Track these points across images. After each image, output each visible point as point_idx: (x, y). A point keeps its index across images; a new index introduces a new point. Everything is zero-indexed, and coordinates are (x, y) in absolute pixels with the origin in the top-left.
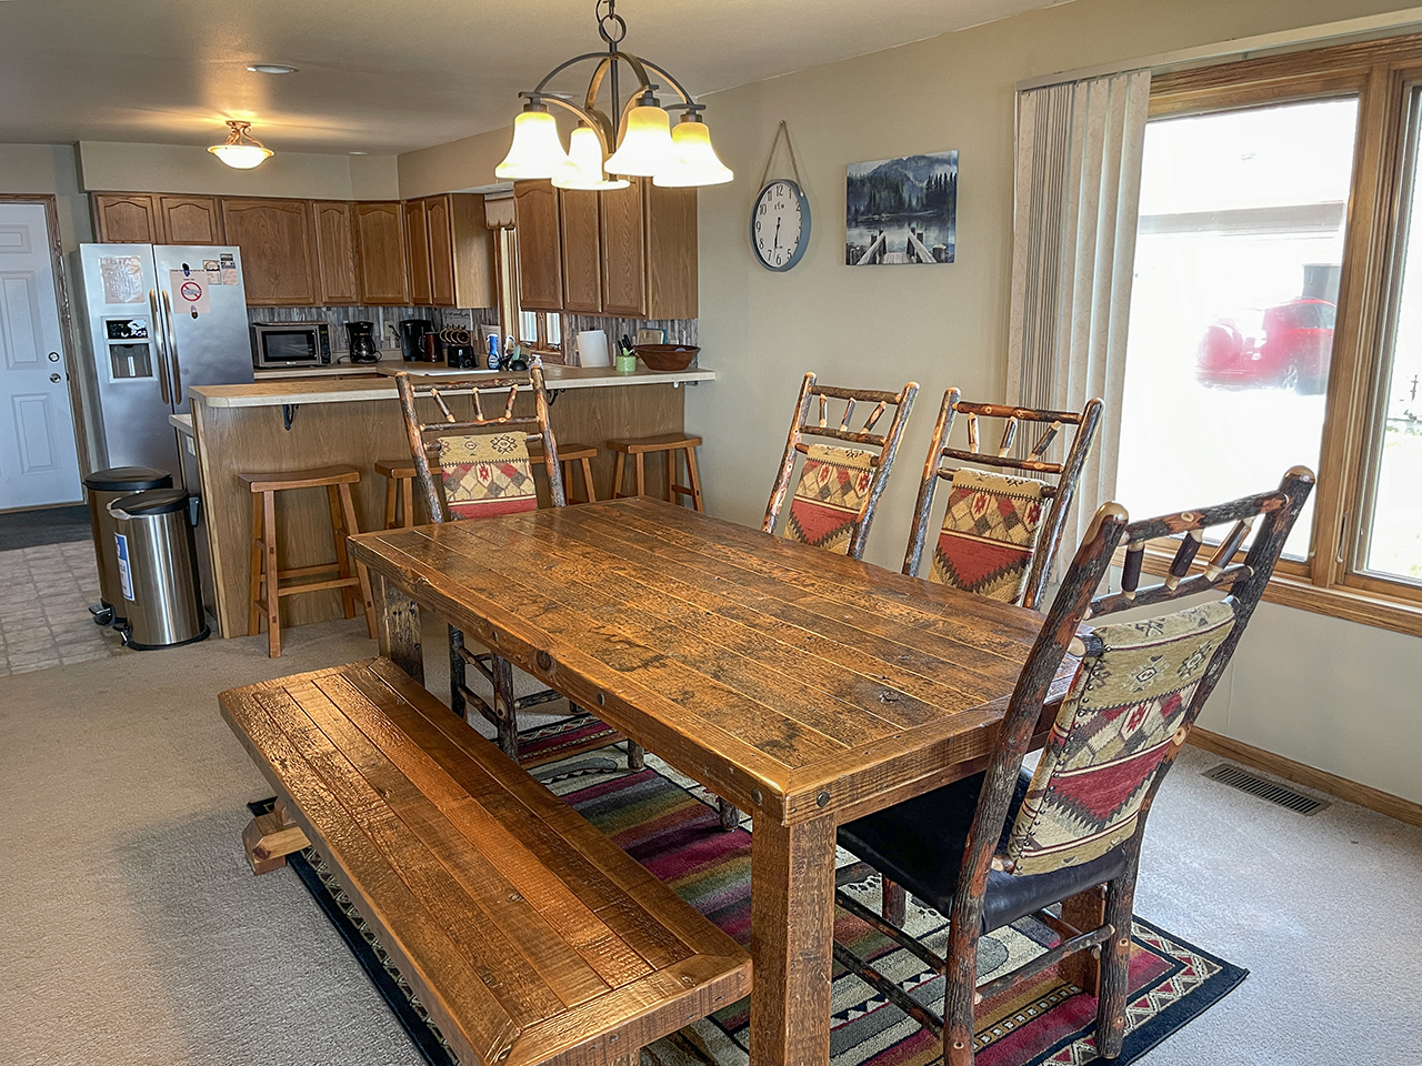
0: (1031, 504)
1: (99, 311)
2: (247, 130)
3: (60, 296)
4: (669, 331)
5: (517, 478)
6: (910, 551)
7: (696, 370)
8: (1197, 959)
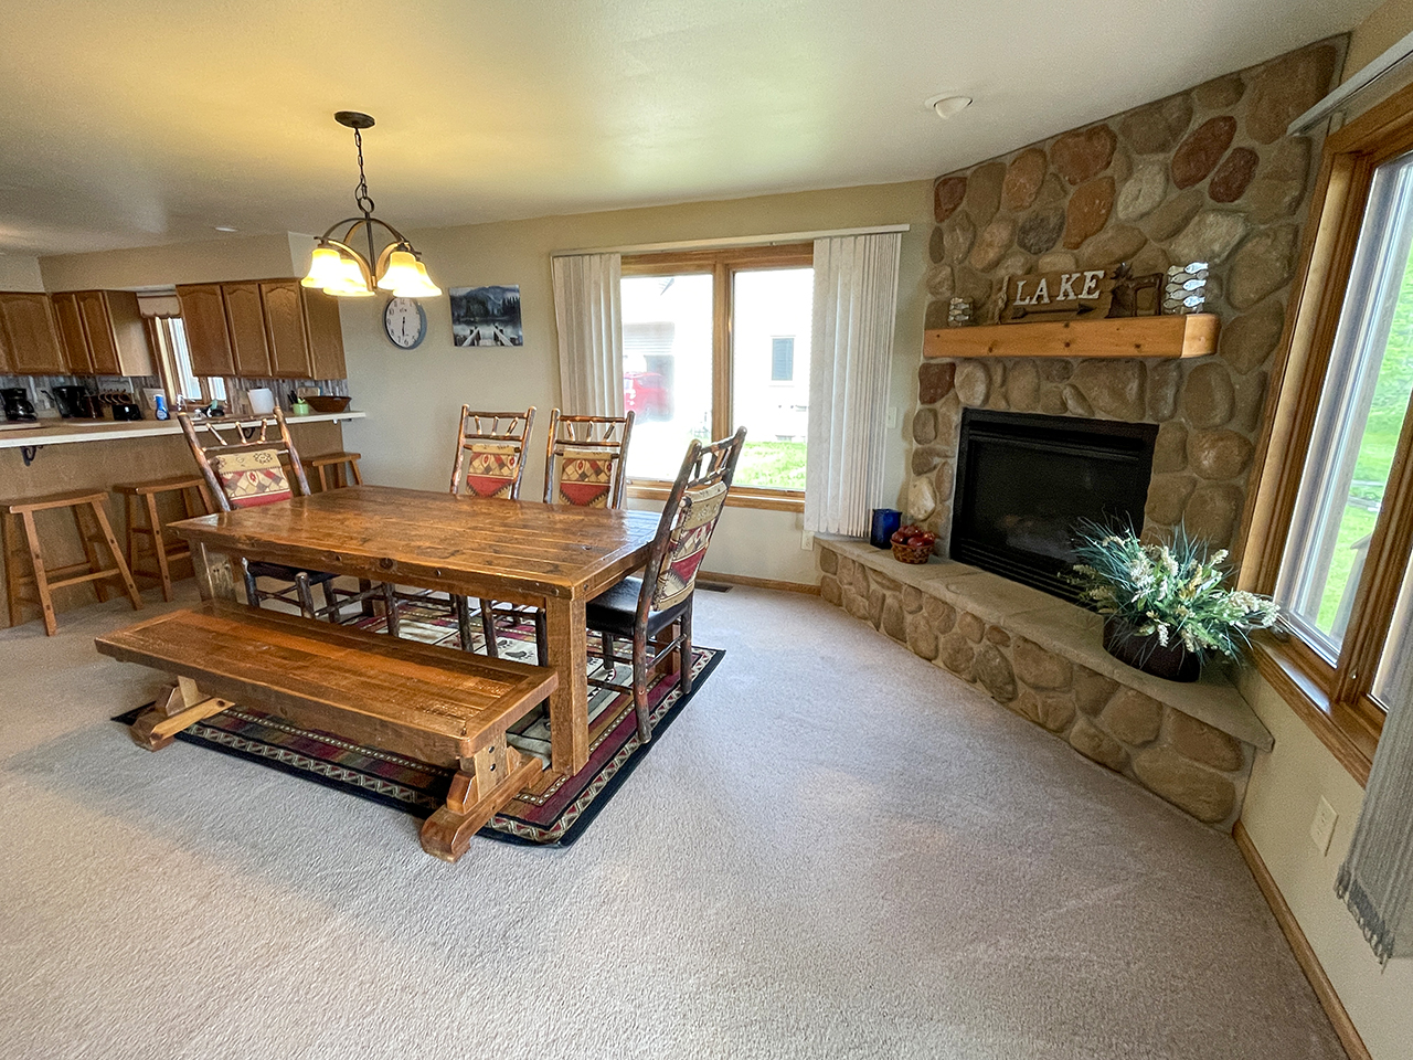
0: (607, 463)
4: (324, 387)
5: (276, 479)
6: (545, 494)
7: (349, 411)
8: (706, 651)
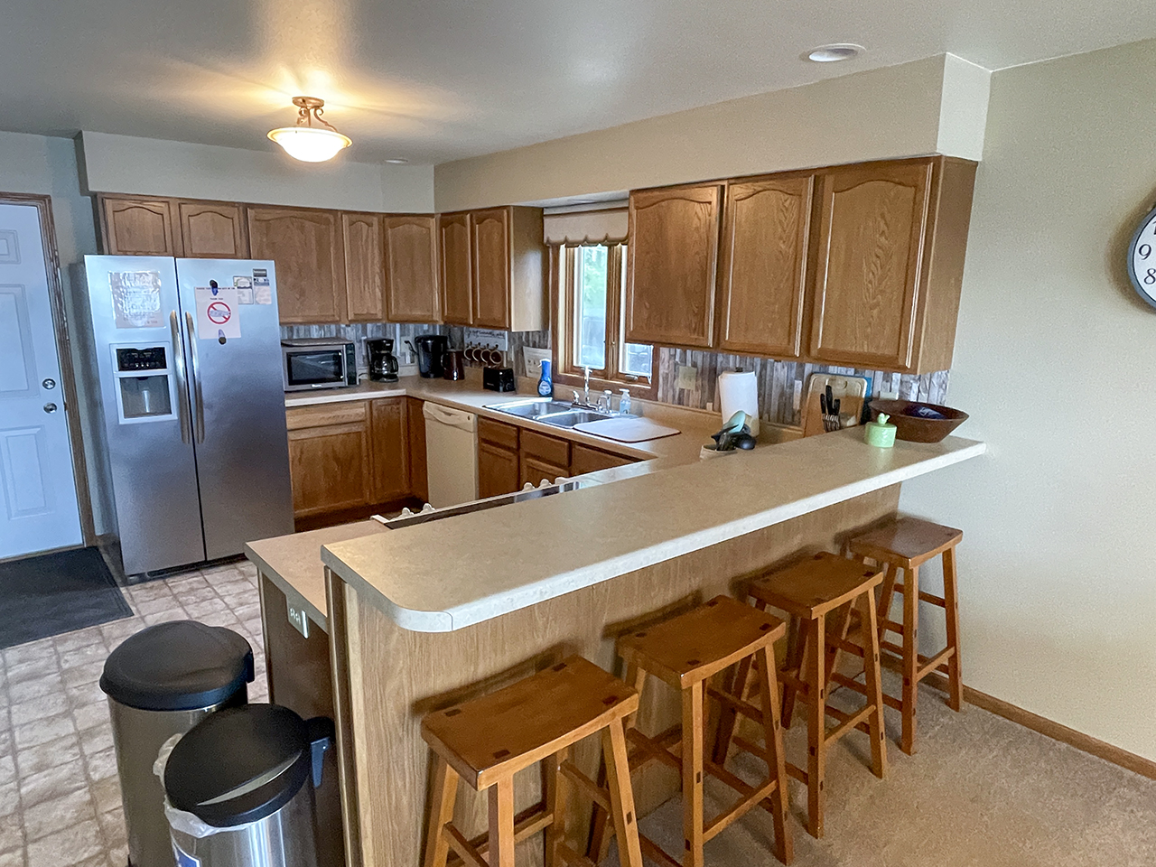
1: (109, 338)
2: (319, 112)
3: (59, 313)
